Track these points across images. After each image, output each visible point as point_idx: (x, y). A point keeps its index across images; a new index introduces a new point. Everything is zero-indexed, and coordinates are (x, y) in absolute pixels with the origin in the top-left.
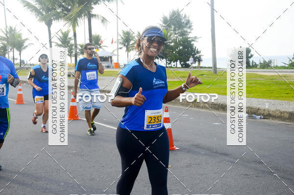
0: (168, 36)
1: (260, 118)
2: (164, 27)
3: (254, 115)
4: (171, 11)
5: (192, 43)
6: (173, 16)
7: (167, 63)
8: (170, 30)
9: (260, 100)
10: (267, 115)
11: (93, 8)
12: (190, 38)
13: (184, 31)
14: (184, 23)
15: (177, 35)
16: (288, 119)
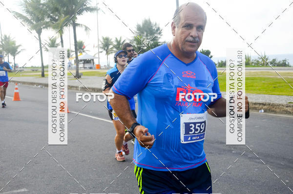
0: (141, 41)
2: (138, 33)
4: (144, 20)
6: (145, 24)
8: (143, 36)
11: (77, 18)
12: (160, 42)
13: (155, 37)
15: (149, 40)
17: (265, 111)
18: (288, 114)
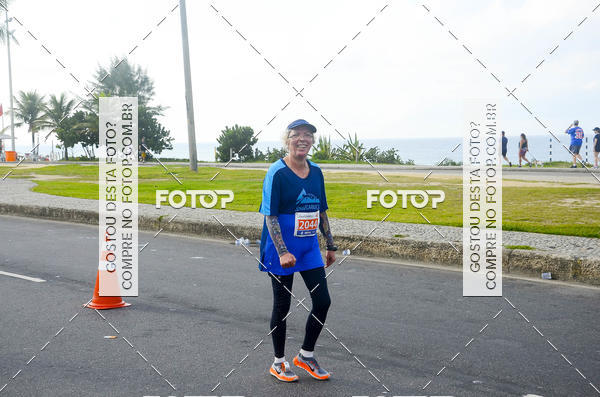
2: (102, 88)
4: (113, 61)
5: (153, 117)
12: (149, 108)
14: (137, 82)
17: (353, 253)
18: (394, 258)
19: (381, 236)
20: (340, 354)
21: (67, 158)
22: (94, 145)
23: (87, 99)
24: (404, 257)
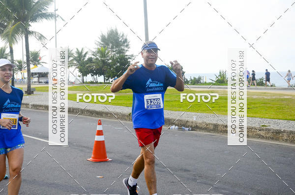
0: (106, 53)
1: (189, 130)
2: (102, 44)
3: (183, 127)
4: (109, 30)
5: (129, 60)
6: (111, 34)
7: (105, 79)
8: (108, 48)
9: (188, 113)
10: (195, 127)
11: (30, 25)
12: (127, 56)
13: (122, 49)
15: (115, 53)
16: (213, 130)
18: (261, 138)
19: (253, 126)
20: (227, 192)
21: (83, 82)
22: (98, 75)
23: (94, 50)
24: (267, 138)
